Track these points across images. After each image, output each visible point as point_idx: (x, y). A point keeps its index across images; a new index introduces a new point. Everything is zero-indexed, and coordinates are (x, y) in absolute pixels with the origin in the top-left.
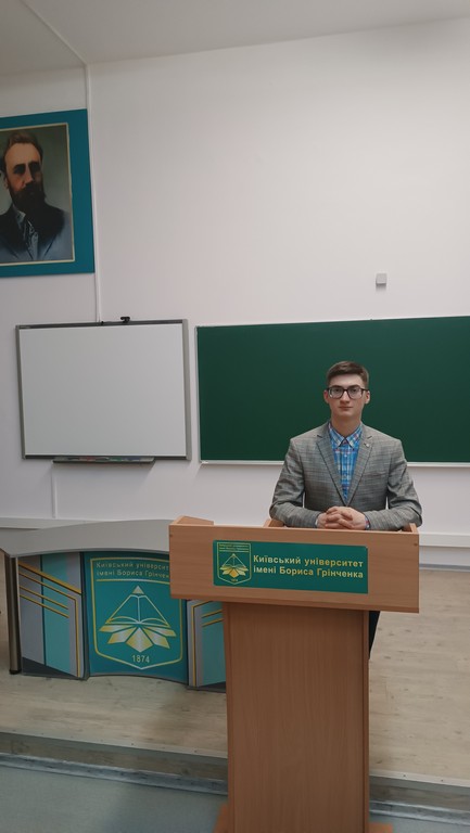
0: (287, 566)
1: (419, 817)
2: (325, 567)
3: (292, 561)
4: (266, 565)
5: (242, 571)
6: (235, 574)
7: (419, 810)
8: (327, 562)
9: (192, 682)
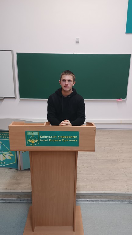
0: (52, 139)
1: (87, 202)
2: (65, 139)
3: (54, 137)
4: (44, 139)
5: (36, 141)
6: (33, 142)
7: (88, 200)
8: (66, 137)
9: (19, 169)
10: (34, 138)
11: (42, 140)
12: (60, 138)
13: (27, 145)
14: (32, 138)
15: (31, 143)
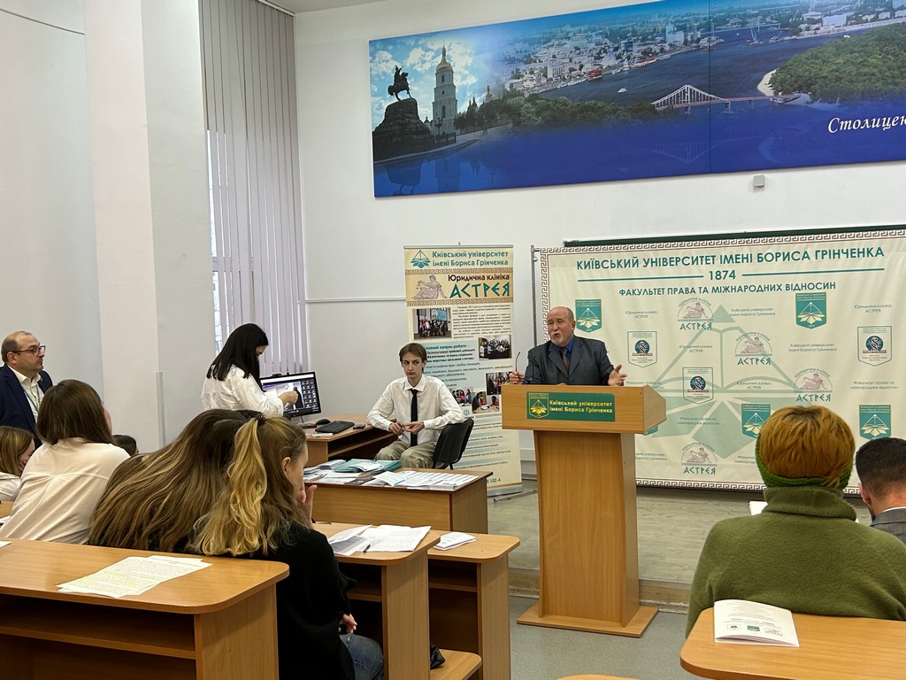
10: (541, 405)
11: (553, 409)
12: (583, 407)
13: (529, 417)
14: (537, 405)
15: (535, 414)
